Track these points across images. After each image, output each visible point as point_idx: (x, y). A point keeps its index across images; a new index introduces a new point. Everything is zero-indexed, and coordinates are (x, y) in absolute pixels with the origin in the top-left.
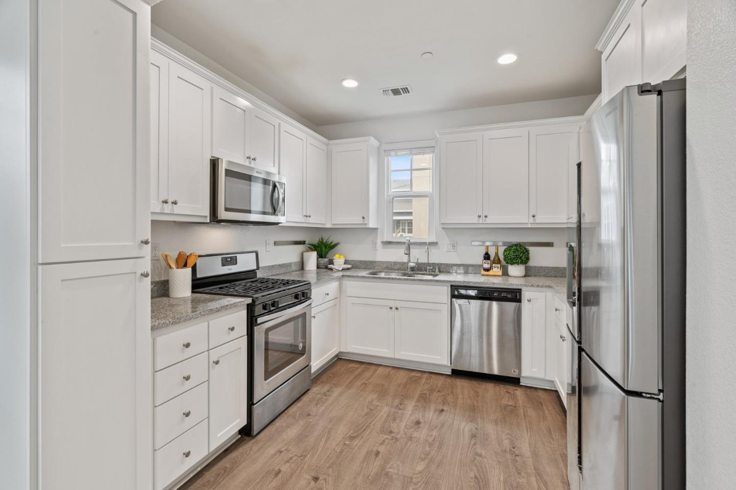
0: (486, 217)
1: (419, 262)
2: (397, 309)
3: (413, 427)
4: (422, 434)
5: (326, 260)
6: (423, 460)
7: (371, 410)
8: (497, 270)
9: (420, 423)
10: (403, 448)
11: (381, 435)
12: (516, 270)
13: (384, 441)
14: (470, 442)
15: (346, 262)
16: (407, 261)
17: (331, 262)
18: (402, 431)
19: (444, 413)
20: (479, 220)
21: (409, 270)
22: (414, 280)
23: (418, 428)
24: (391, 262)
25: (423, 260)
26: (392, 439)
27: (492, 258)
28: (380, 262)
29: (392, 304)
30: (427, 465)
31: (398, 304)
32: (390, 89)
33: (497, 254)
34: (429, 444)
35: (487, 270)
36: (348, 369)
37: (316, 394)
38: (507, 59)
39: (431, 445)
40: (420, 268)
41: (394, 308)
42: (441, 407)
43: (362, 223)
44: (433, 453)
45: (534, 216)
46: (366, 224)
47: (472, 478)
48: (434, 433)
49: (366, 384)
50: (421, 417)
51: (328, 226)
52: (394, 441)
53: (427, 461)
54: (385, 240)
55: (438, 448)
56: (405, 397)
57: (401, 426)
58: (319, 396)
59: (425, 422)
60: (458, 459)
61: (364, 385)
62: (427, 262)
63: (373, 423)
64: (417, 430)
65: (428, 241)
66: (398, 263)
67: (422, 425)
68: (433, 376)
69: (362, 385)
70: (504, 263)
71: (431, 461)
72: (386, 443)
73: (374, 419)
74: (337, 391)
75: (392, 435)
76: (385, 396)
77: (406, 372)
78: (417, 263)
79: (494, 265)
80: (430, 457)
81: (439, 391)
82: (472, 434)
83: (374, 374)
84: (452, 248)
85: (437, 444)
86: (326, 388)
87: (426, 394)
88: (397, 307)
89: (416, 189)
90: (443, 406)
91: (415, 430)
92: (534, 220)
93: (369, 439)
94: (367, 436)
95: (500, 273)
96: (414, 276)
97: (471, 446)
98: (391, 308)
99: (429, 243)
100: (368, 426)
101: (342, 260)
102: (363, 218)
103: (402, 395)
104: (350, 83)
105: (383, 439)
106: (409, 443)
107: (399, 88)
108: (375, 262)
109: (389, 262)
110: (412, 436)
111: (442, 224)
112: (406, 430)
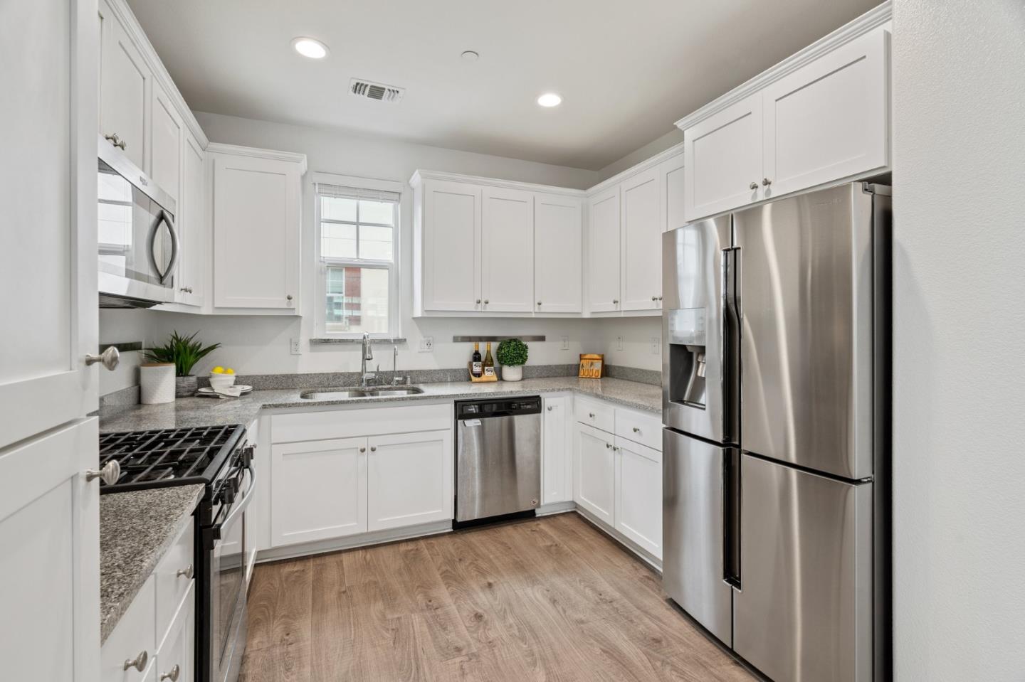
0: (487, 303)
1: (380, 370)
2: (373, 450)
3: (479, 627)
4: (497, 630)
5: (193, 380)
6: (534, 664)
7: (396, 630)
8: (490, 375)
9: (481, 616)
10: (497, 663)
11: (449, 662)
12: (511, 373)
13: (462, 668)
14: (559, 612)
15: (239, 381)
16: (360, 370)
17: (205, 382)
18: (472, 641)
19: (495, 587)
20: (476, 307)
21: (364, 384)
22: (379, 401)
23: (486, 623)
24: (328, 374)
25: (386, 367)
26: (470, 659)
27: (483, 359)
28: (307, 375)
29: (362, 443)
30: (546, 668)
31: (374, 442)
32: (370, 84)
33: (489, 352)
34: (520, 638)
35: (479, 375)
36: (286, 580)
37: (268, 649)
38: (549, 100)
39: (523, 639)
40: (382, 382)
41: (368, 450)
42: (484, 582)
43: (286, 307)
44: (535, 648)
45: (539, 304)
46: (294, 309)
47: (601, 655)
48: (511, 620)
49: (344, 592)
50: (473, 606)
51: (206, 310)
52: (474, 660)
53: (539, 663)
54: (314, 337)
55: (534, 639)
56: (425, 587)
57: (462, 632)
58: (277, 651)
59: (485, 611)
60: (567, 640)
61: (344, 596)
62: (393, 370)
63: (420, 652)
64: (488, 627)
65: (392, 338)
66: (341, 374)
67: (486, 616)
68: (433, 541)
69: (339, 597)
70: (496, 364)
71: (544, 660)
72: (467, 671)
73: (415, 643)
74: (305, 628)
75: (464, 652)
76: (395, 599)
77: (390, 550)
78: (378, 373)
79: (486, 368)
80: (537, 655)
81: (460, 560)
82: (550, 600)
83: (343, 569)
84: (426, 347)
85: (528, 635)
86: (277, 630)
87: (447, 570)
88: (374, 447)
89: (366, 255)
90: (485, 578)
91: (485, 628)
92: (539, 308)
93: (437, 677)
94: (431, 674)
95: (495, 378)
96: (378, 395)
97: (563, 615)
98: (363, 451)
99: (394, 340)
100: (417, 659)
101: (231, 378)
102: (289, 298)
103: (418, 587)
104: (310, 49)
105: (458, 665)
106: (496, 651)
107: (387, 88)
108: (297, 376)
109: (323, 374)
110: (490, 640)
111: (426, 311)
112: (475, 635)
